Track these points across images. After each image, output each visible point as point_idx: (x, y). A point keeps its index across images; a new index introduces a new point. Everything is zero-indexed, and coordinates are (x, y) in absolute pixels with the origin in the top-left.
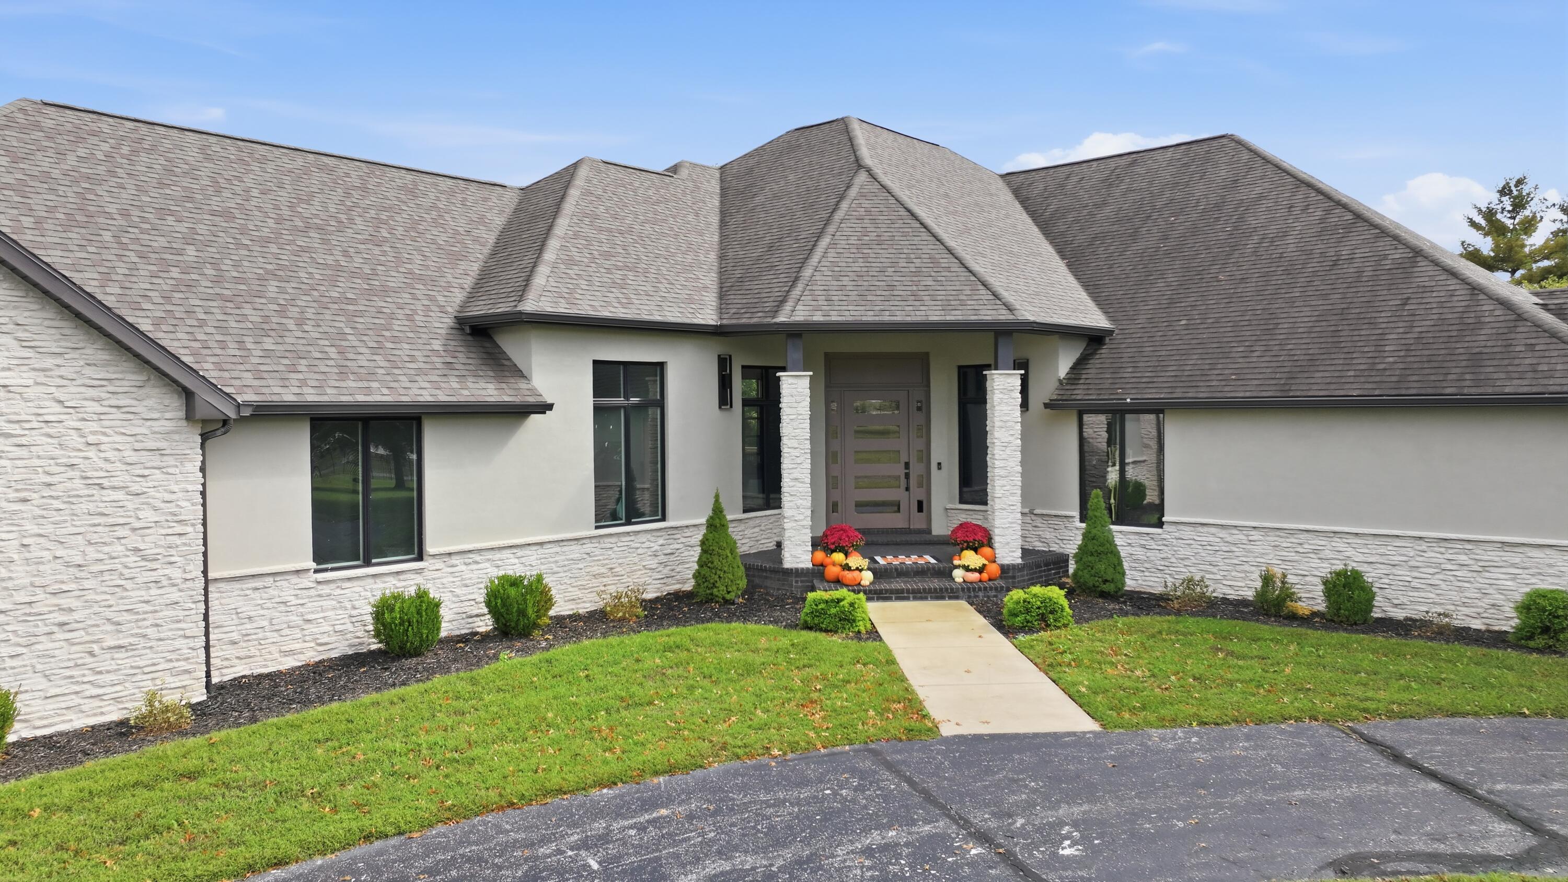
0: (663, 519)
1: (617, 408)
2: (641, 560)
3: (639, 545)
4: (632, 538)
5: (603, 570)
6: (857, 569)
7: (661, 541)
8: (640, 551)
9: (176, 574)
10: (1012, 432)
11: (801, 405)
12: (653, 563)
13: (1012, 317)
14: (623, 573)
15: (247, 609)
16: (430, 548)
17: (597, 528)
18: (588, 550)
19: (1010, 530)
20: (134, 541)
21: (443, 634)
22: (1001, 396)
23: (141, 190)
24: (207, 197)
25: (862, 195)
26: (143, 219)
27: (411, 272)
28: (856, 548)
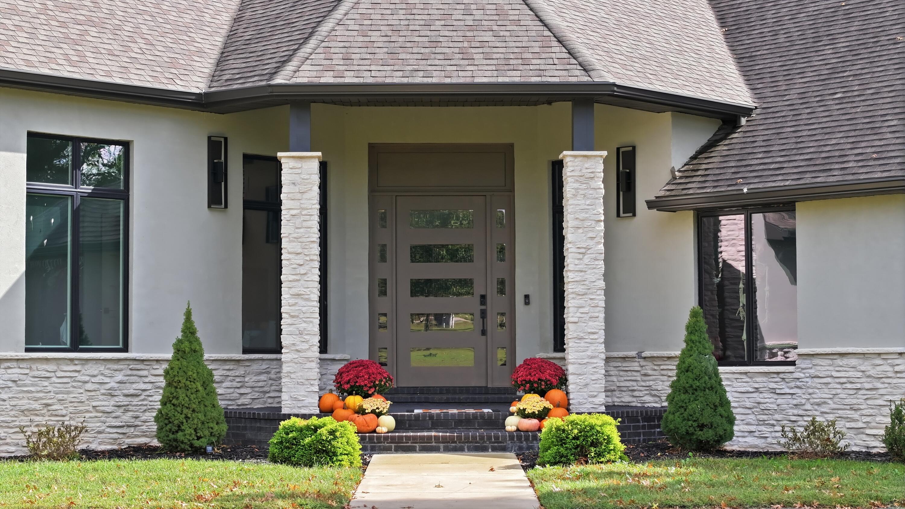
0: (125, 349)
1: (62, 197)
2: (90, 398)
3: (87, 378)
4: (78, 368)
5: (36, 405)
6: (373, 412)
7: (120, 377)
8: (89, 386)
10: (591, 235)
11: (306, 196)
12: (108, 404)
13: (586, 79)
14: (64, 412)
17: (27, 350)
18: (15, 377)
19: (590, 367)
22: (576, 185)
28: (380, 390)
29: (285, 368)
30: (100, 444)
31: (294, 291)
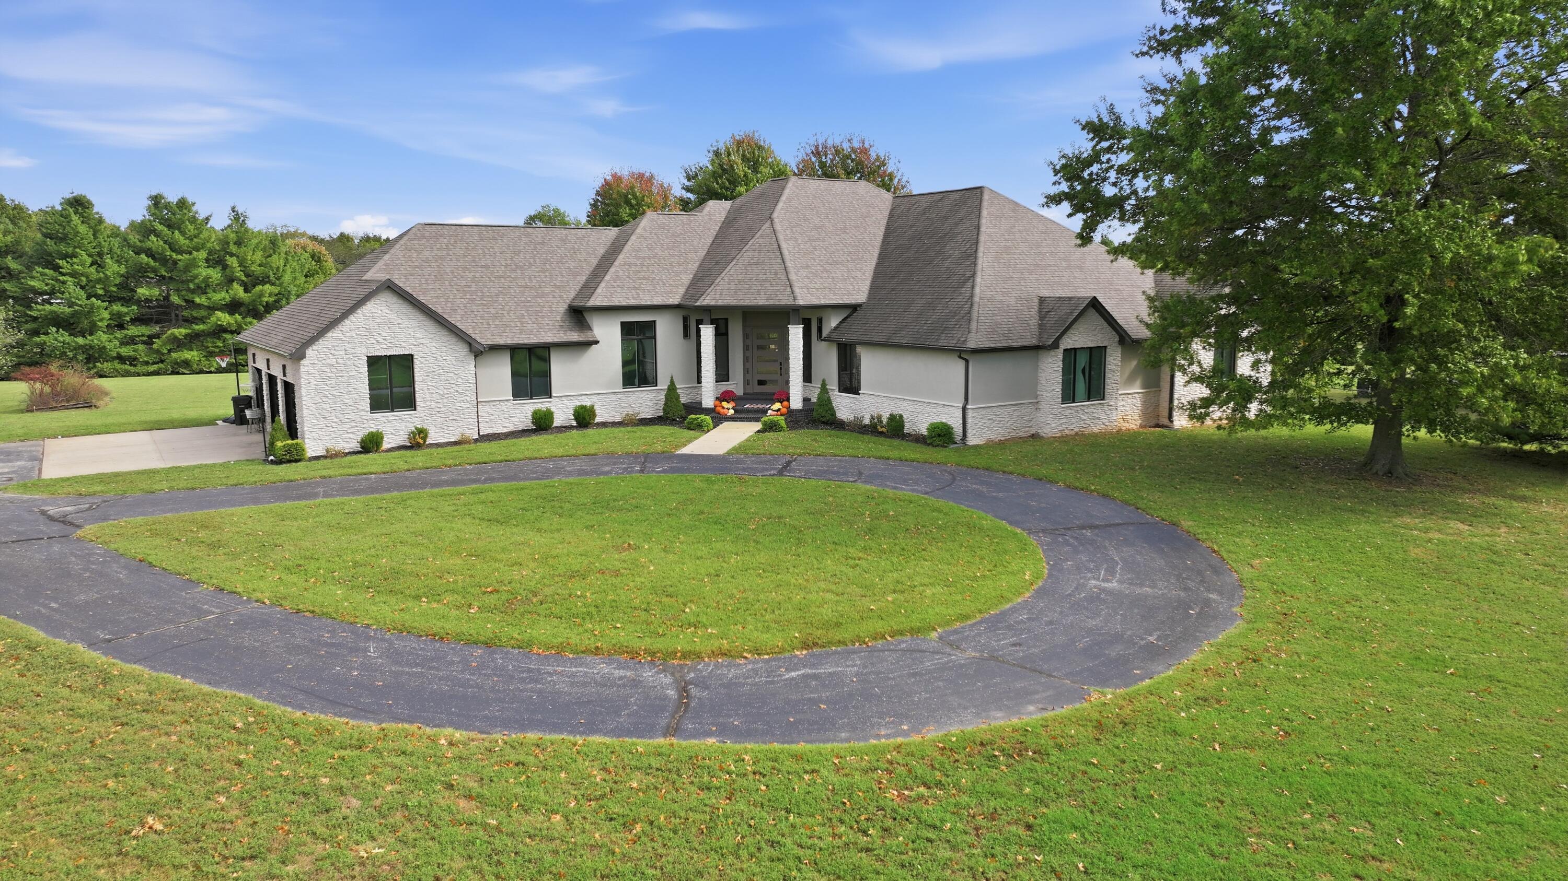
0: (655, 386)
2: (644, 402)
3: (643, 396)
4: (640, 393)
5: (626, 405)
6: (727, 408)
7: (651, 395)
9: (469, 399)
10: (797, 352)
11: (708, 339)
12: (650, 404)
13: (793, 303)
14: (634, 407)
15: (491, 412)
16: (554, 394)
17: (623, 389)
18: (620, 397)
19: (796, 394)
20: (457, 388)
21: (555, 425)
22: (793, 336)
23: (458, 260)
24: (480, 259)
25: (762, 236)
26: (459, 274)
27: (555, 285)
28: (733, 400)
31: (705, 367)
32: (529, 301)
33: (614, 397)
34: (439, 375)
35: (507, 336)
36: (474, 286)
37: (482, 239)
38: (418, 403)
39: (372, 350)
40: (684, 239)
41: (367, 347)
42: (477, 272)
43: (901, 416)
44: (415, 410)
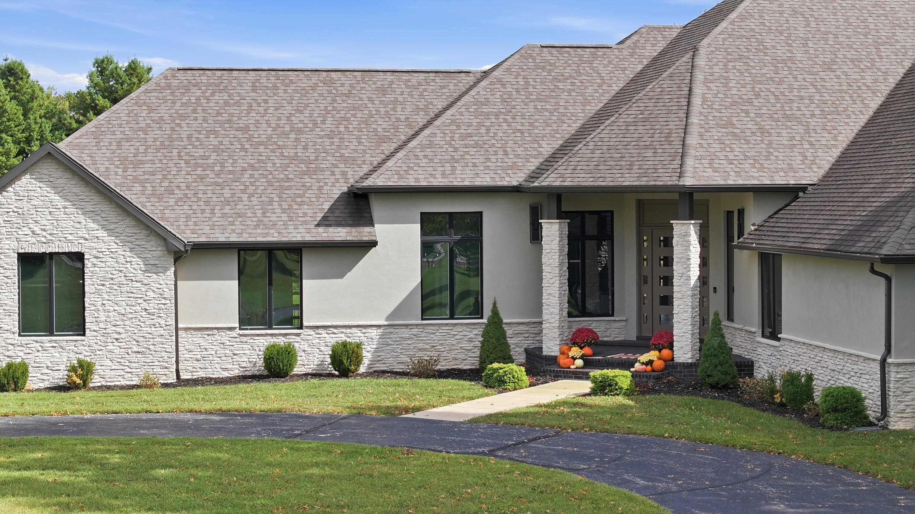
0: (481, 317)
3: (456, 333)
9: (163, 322)
11: (553, 242)
16: (306, 323)
17: (422, 319)
20: (144, 305)
21: (294, 372)
23: (205, 120)
24: (240, 118)
25: (671, 76)
26: (198, 139)
27: (342, 156)
28: (590, 345)
29: (544, 332)
30: (465, 365)
31: (548, 292)
32: (288, 180)
33: (405, 333)
34: (120, 285)
35: (233, 231)
36: (214, 156)
37: (254, 90)
38: (87, 325)
39: (25, 245)
40: (573, 84)
41: (18, 240)
42: (228, 136)
43: (810, 378)
44: (84, 335)
